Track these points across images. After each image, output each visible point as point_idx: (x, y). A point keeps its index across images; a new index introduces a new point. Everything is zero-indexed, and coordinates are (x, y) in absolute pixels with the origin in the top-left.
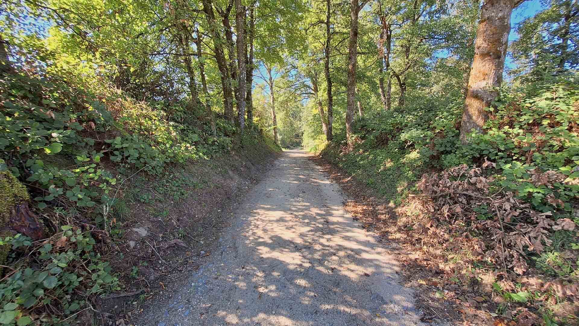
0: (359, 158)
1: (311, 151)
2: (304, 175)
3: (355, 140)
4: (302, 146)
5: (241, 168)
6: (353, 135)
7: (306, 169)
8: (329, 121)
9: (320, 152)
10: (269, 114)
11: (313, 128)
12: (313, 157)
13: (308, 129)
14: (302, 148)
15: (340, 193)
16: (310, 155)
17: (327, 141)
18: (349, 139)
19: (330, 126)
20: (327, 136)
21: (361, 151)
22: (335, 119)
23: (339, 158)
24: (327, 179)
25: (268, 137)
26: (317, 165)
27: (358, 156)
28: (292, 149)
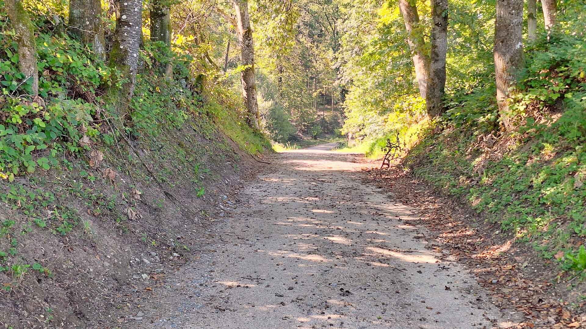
0: (542, 176)
1: (372, 150)
2: (347, 235)
3: (526, 111)
4: (340, 136)
5: (129, 210)
6: (520, 96)
7: (353, 212)
8: (434, 47)
9: (404, 155)
10: (230, 26)
11: (380, 72)
12: (380, 172)
13: (361, 77)
14: (342, 141)
15: (472, 297)
16: (369, 166)
17: (427, 118)
18: (507, 109)
19: (439, 65)
20: (428, 99)
21: (548, 149)
22: (459, 40)
23: (469, 177)
24: (428, 248)
25: (222, 102)
26: (394, 200)
27: (537, 169)
28: (308, 145)
